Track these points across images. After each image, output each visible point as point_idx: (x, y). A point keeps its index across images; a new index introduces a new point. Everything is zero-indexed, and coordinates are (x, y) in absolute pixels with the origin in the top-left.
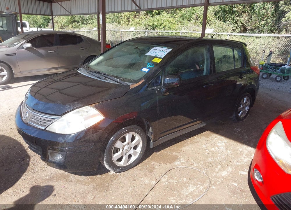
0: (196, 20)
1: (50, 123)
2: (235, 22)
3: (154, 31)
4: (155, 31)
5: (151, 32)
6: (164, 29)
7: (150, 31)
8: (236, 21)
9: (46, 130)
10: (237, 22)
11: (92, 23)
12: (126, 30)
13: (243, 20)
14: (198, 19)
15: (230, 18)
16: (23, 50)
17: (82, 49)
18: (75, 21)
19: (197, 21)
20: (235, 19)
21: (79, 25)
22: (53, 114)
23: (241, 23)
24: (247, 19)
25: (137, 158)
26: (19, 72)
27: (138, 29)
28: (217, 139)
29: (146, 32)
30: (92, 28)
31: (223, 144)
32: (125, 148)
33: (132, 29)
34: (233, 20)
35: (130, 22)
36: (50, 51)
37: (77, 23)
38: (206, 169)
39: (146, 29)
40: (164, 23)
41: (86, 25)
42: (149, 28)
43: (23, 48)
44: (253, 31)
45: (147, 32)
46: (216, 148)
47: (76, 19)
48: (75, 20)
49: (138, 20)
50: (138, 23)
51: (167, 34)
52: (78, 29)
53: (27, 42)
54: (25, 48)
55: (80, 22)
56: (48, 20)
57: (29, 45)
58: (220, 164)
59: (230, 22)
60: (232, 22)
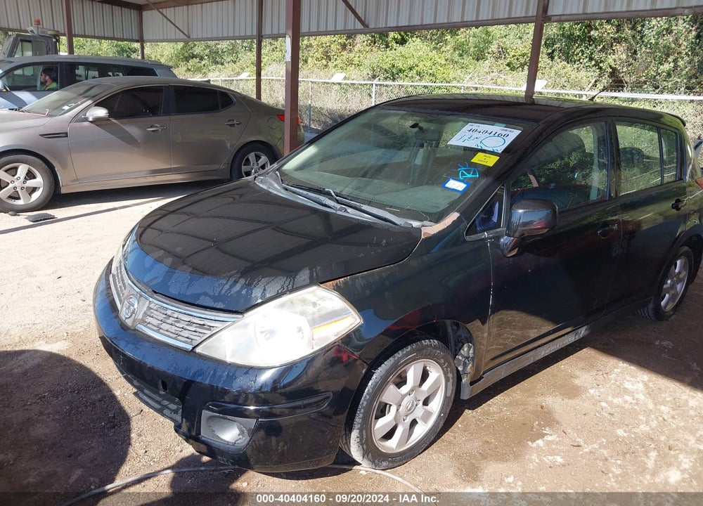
0: (497, 58)
1: (209, 333)
2: (595, 65)
3: (393, 83)
4: (396, 83)
5: (387, 86)
6: (418, 77)
7: (385, 83)
8: (596, 62)
9: (195, 352)
10: (601, 65)
11: (235, 62)
12: (322, 81)
13: (615, 61)
14: (503, 56)
15: (582, 55)
16: (86, 124)
17: (231, 125)
18: (194, 56)
19: (500, 62)
20: (596, 57)
21: (204, 66)
22: (218, 307)
23: (610, 66)
24: (624, 57)
25: (431, 429)
26: (74, 181)
27: (355, 77)
28: (619, 370)
29: (374, 85)
30: (238, 74)
31: (641, 386)
32: (404, 403)
33: (338, 77)
34: (591, 59)
35: (330, 60)
36: (151, 127)
37: (198, 60)
38: (619, 462)
39: (374, 77)
40: (421, 65)
41: (220, 66)
42: (382, 77)
43: (86, 120)
44: (641, 87)
45: (376, 85)
46: (628, 398)
47: (197, 51)
48: (193, 54)
49: (352, 55)
50: (350, 63)
51: (426, 90)
52: (201, 76)
53: (96, 105)
54: (91, 119)
55: (206, 57)
56: (127, 51)
57: (102, 112)
58: (652, 446)
59: (581, 63)
60: (587, 64)
